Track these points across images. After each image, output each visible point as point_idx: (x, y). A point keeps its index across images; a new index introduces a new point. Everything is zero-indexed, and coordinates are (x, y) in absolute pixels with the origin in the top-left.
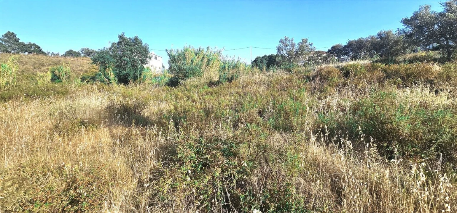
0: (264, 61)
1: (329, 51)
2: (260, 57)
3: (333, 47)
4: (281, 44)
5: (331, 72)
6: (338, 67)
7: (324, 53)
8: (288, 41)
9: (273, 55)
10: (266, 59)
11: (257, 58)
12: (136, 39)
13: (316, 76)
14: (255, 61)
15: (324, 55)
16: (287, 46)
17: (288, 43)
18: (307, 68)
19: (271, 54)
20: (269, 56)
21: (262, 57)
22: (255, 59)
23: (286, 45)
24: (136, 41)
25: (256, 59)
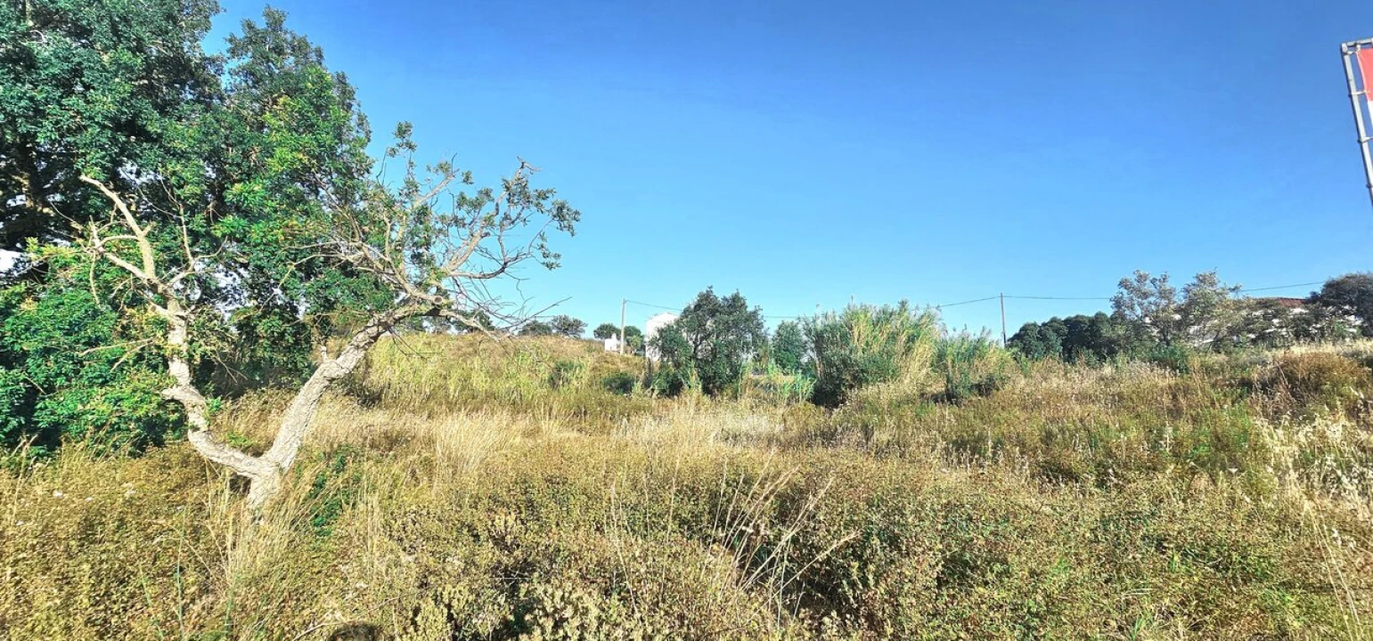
0: (1053, 336)
1: (1315, 298)
2: (1035, 325)
3: (1330, 286)
4: (1125, 292)
5: (1330, 369)
6: (1356, 354)
7: (1293, 303)
8: (1148, 282)
9: (1083, 317)
10: (1057, 331)
11: (1024, 329)
12: (736, 298)
13: (1274, 381)
14: (1017, 336)
15: (1297, 310)
16: (1145, 296)
17: (1148, 287)
18: (1237, 359)
19: (1073, 315)
20: (1067, 321)
21: (1044, 325)
22: (1017, 331)
23: (1145, 294)
24: (736, 303)
25: (1021, 330)
